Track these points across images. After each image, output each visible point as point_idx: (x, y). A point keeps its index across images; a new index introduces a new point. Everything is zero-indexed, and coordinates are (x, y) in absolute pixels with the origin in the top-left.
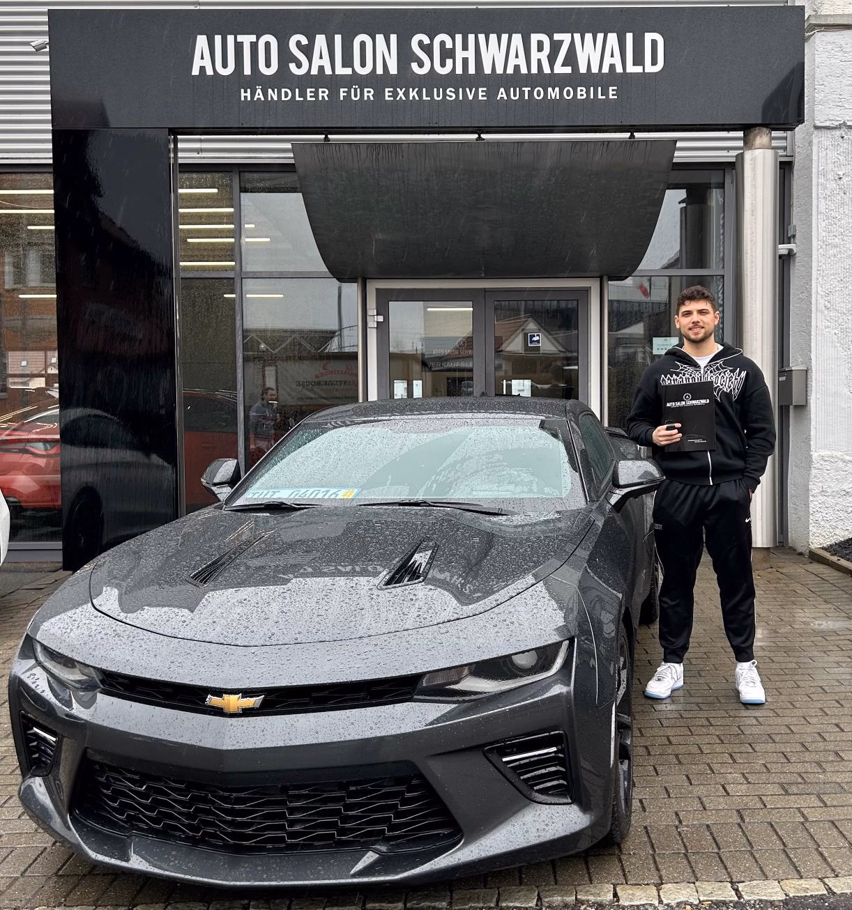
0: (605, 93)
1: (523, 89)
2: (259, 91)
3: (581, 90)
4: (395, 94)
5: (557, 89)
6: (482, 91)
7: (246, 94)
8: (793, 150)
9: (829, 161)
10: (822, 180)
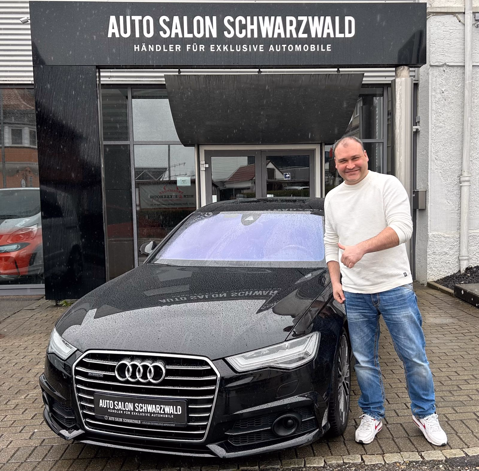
0: (325, 48)
1: (283, 45)
2: (144, 46)
3: (313, 47)
4: (216, 48)
5: (300, 46)
6: (261, 47)
7: (137, 48)
8: (418, 77)
9: (437, 83)
10: (433, 94)
